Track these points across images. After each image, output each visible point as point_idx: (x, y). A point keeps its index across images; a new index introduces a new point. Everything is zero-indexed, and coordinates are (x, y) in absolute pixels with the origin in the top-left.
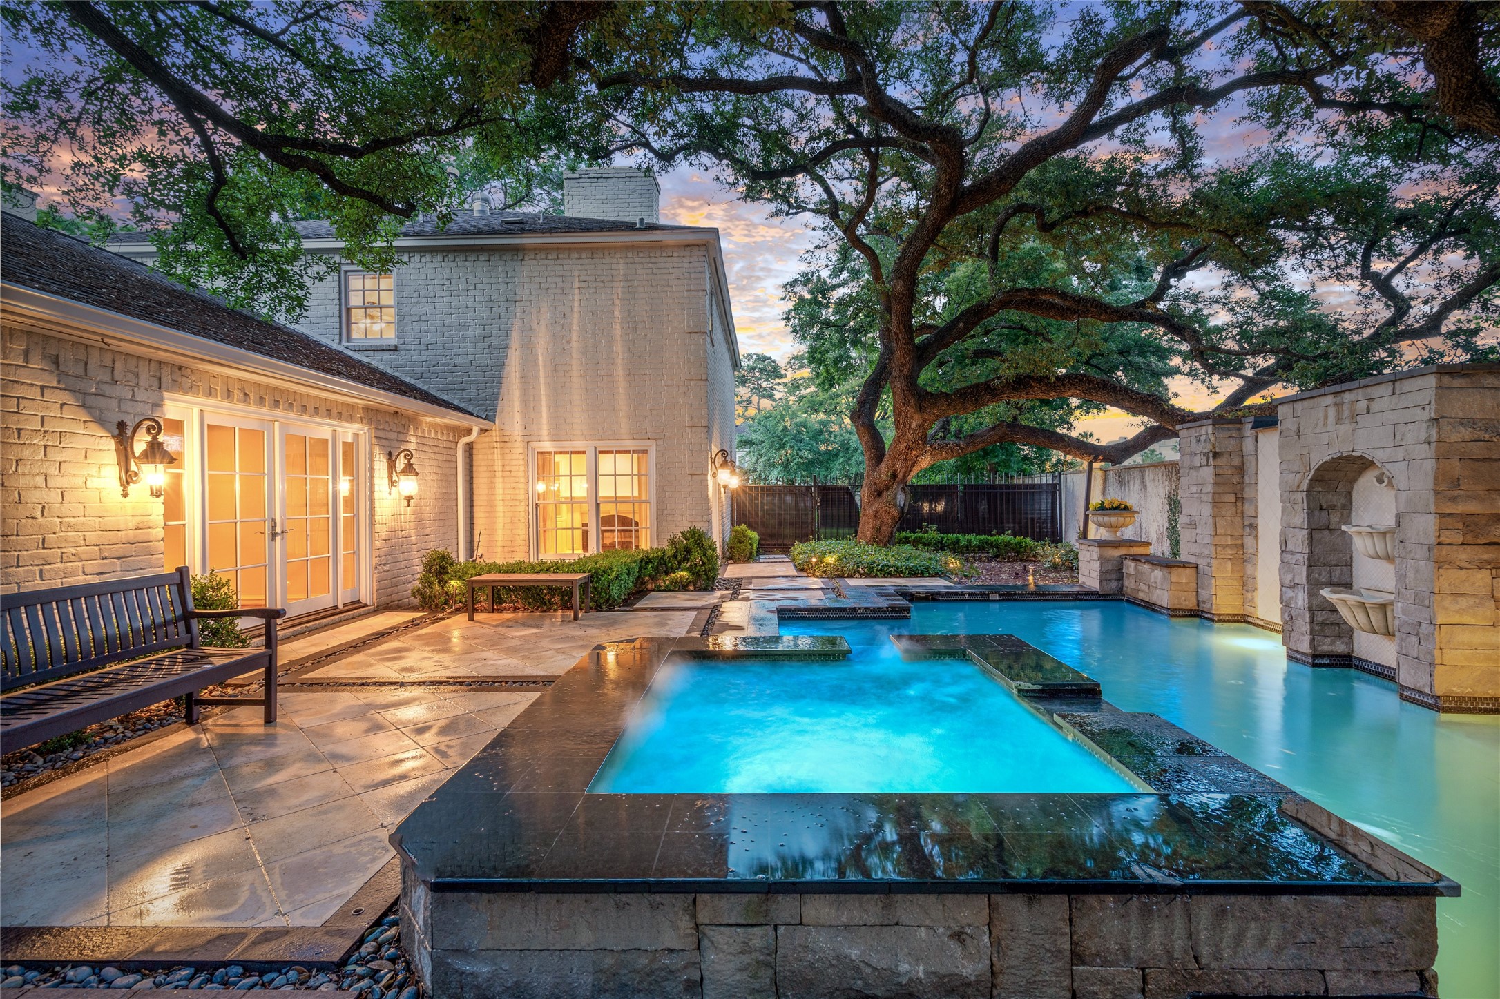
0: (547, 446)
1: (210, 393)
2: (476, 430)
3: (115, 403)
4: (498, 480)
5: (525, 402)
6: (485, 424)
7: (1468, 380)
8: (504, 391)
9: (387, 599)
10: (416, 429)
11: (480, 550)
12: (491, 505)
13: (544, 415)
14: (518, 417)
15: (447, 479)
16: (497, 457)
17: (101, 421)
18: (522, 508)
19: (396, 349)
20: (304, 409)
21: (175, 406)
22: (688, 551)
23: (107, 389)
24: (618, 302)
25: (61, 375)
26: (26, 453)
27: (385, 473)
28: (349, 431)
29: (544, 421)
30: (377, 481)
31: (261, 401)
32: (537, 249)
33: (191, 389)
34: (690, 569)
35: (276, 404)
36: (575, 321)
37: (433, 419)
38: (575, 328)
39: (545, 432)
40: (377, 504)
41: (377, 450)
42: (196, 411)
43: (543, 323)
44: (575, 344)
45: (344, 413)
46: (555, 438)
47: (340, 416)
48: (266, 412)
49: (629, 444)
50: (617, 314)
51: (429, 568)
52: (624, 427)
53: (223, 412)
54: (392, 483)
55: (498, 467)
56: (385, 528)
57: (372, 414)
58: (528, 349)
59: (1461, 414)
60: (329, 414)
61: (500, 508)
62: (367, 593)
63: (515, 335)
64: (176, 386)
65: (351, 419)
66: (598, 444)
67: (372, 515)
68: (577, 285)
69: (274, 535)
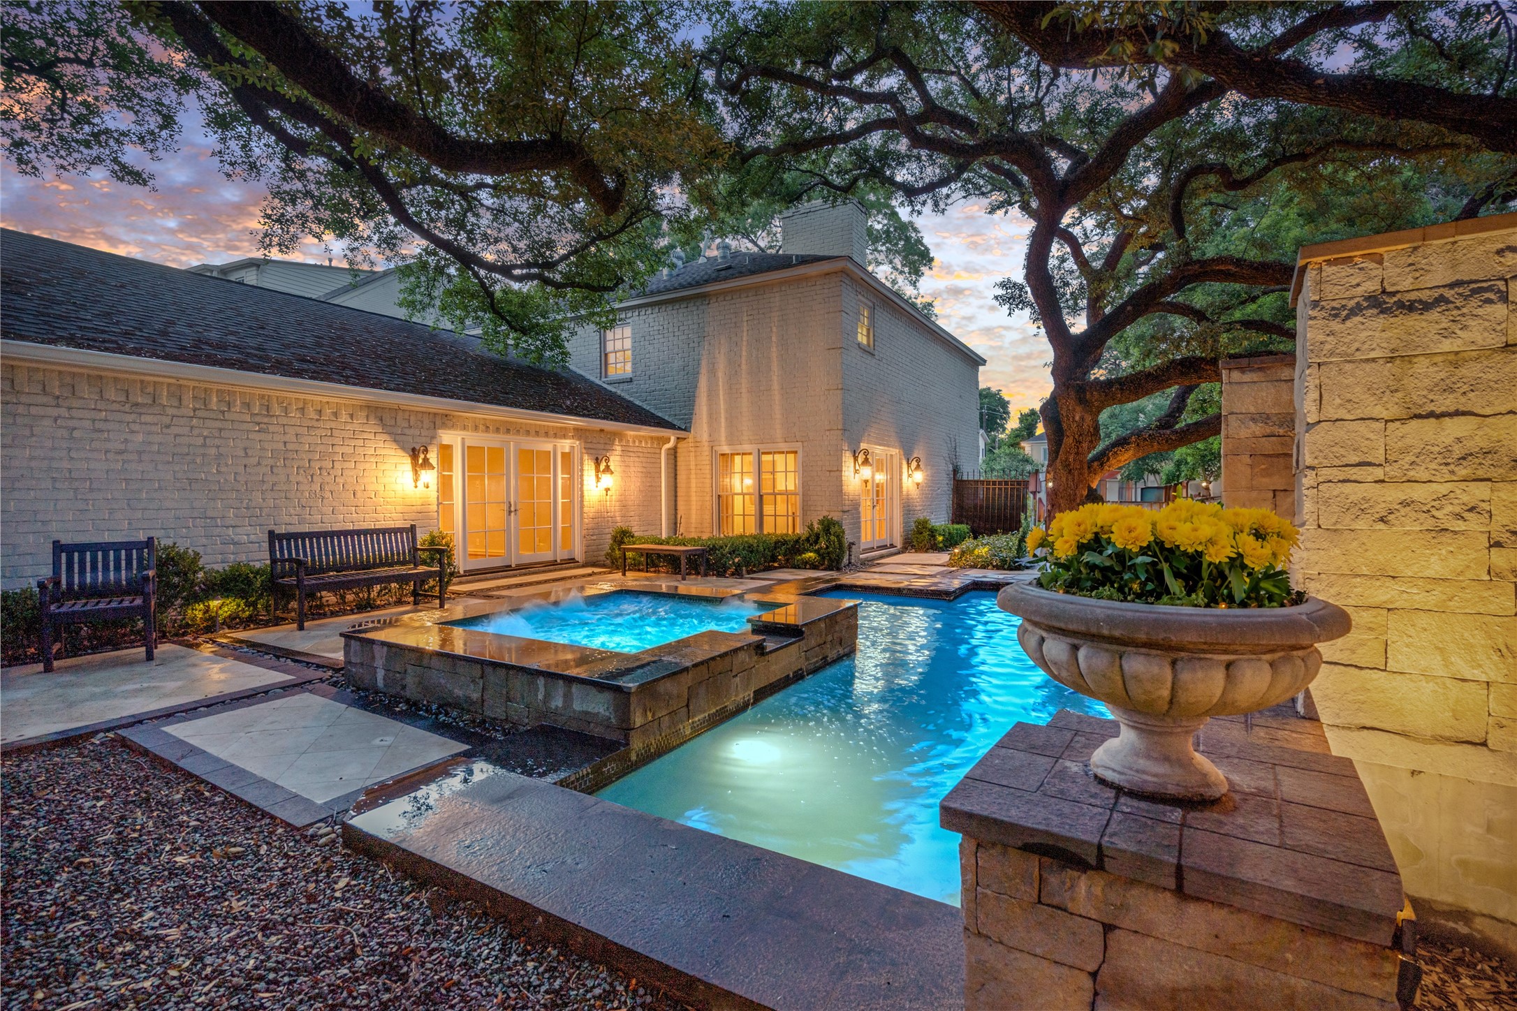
0: (726, 449)
1: (465, 428)
2: (673, 439)
3: (410, 439)
4: (693, 476)
5: (710, 415)
6: (682, 434)
7: (1260, 374)
8: (696, 408)
9: (594, 559)
10: (621, 440)
11: (681, 530)
12: (688, 496)
13: (723, 425)
14: (705, 427)
15: (650, 476)
16: (692, 458)
17: (403, 449)
18: (708, 498)
19: (631, 380)
20: (528, 433)
21: (448, 437)
22: (818, 537)
23: (407, 431)
24: (774, 329)
25: (384, 426)
26: (367, 466)
27: (593, 473)
28: (566, 445)
29: (723, 430)
30: (586, 478)
31: (498, 430)
32: (717, 294)
33: (453, 427)
34: (817, 551)
35: (508, 431)
36: (744, 348)
37: (635, 433)
38: (744, 353)
39: (723, 439)
40: (586, 493)
41: (586, 457)
42: (459, 439)
43: (722, 351)
44: (744, 367)
45: (562, 434)
46: (730, 443)
47: (555, 436)
48: (501, 436)
49: (783, 446)
50: (774, 339)
51: (614, 539)
52: (779, 433)
53: (474, 439)
54: (598, 479)
55: (693, 467)
56: (593, 510)
57: (579, 433)
58: (713, 372)
59: (1252, 409)
60: (547, 435)
61: (694, 498)
62: (579, 555)
63: (704, 363)
64: (444, 426)
65: (565, 437)
66: (760, 446)
67: (582, 501)
68: (745, 319)
69: (510, 512)
